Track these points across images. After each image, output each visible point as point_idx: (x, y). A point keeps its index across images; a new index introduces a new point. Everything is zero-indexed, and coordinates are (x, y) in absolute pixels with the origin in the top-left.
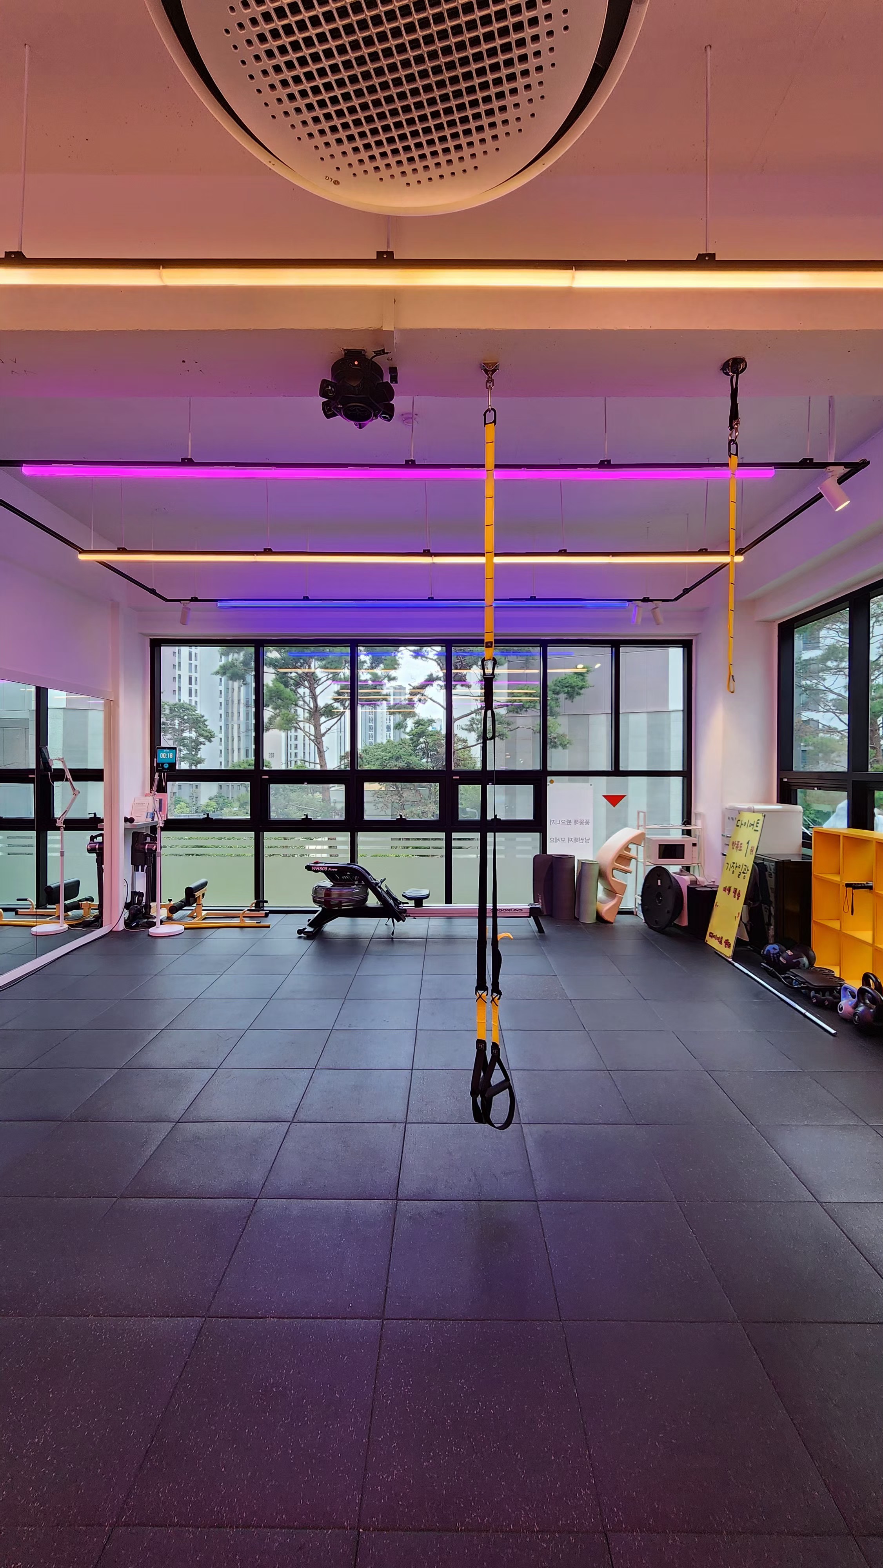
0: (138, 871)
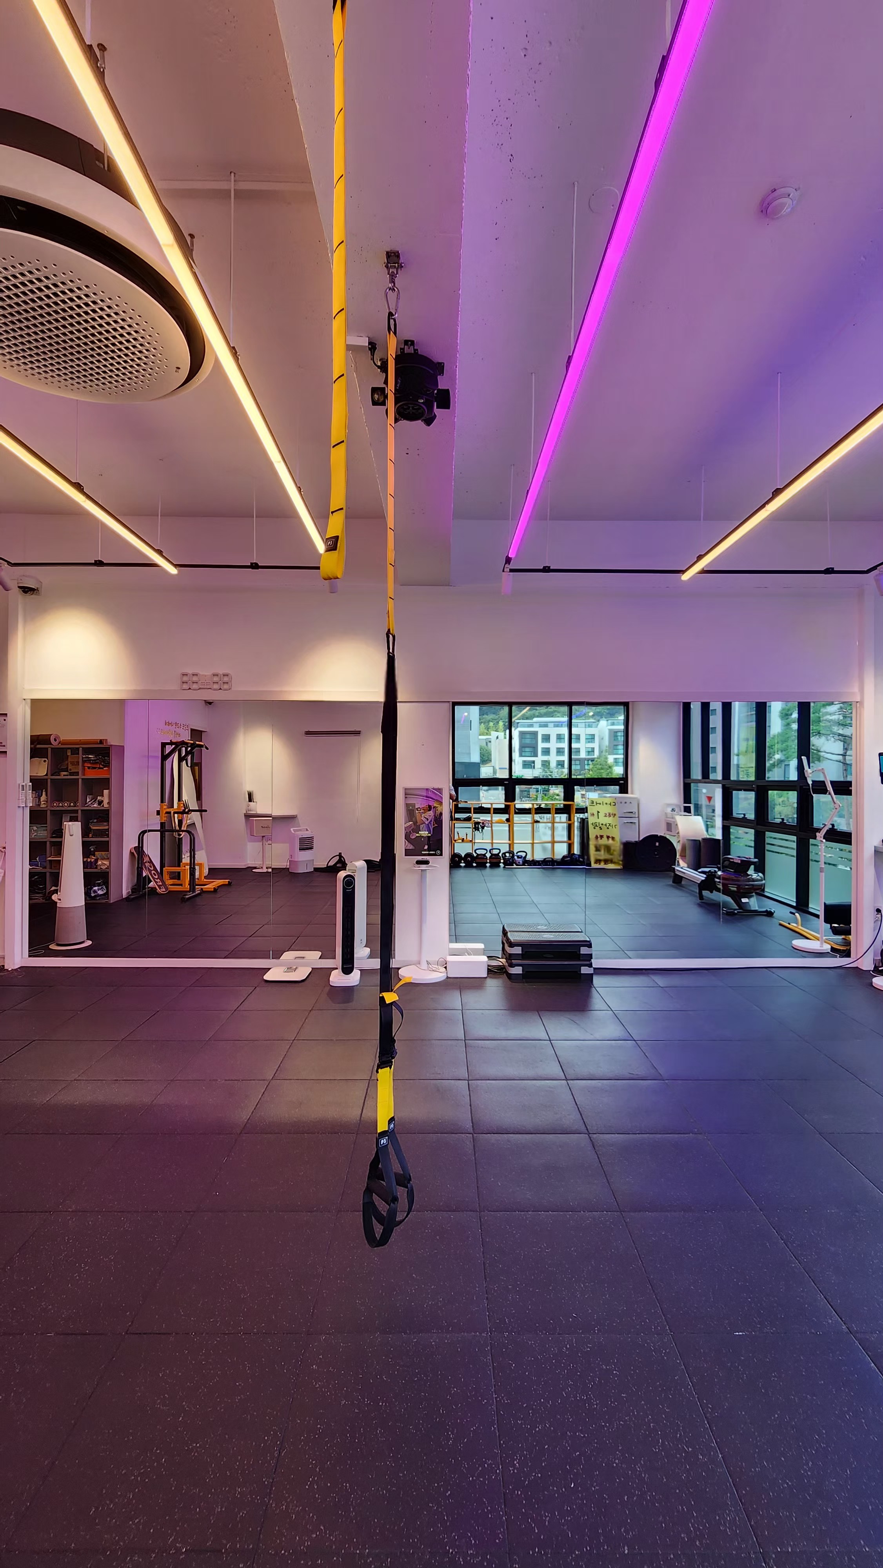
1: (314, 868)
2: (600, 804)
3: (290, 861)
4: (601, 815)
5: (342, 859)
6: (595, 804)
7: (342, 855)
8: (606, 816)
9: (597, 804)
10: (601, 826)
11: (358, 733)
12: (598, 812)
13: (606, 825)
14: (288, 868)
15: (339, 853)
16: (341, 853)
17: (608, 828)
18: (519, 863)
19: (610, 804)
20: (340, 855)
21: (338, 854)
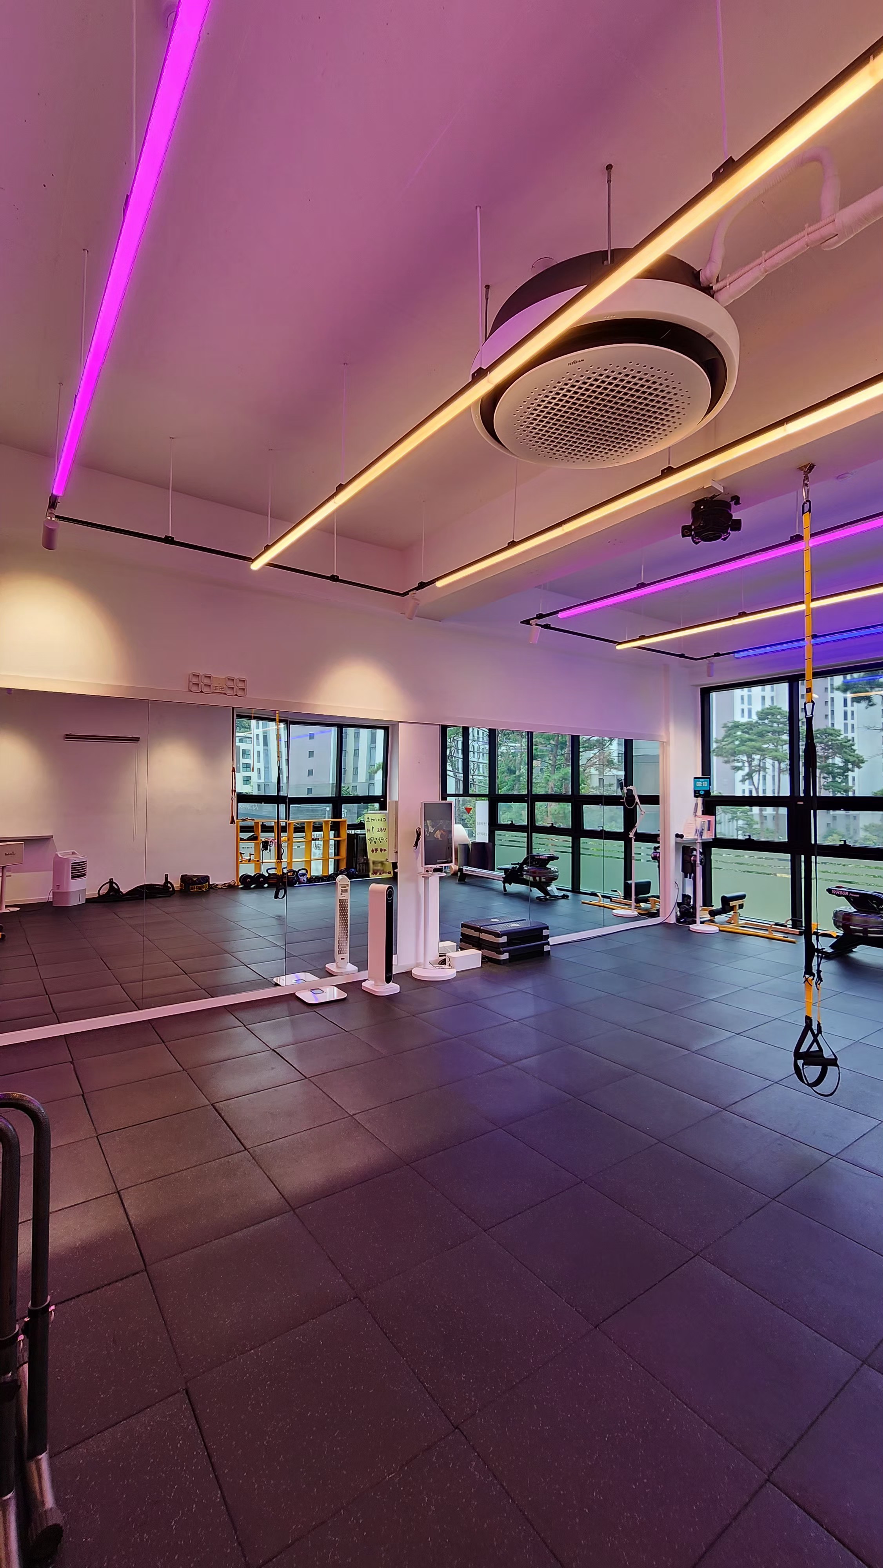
0: (687, 878)
1: (86, 899)
2: (374, 820)
3: (53, 892)
4: (375, 830)
5: (114, 885)
6: (370, 820)
7: (114, 881)
8: (378, 831)
9: (371, 820)
10: (375, 840)
11: (136, 740)
12: (373, 828)
13: (379, 839)
14: (51, 902)
15: (110, 879)
16: (112, 879)
17: (381, 842)
18: (304, 881)
19: (381, 820)
20: (111, 882)
21: (109, 881)
